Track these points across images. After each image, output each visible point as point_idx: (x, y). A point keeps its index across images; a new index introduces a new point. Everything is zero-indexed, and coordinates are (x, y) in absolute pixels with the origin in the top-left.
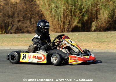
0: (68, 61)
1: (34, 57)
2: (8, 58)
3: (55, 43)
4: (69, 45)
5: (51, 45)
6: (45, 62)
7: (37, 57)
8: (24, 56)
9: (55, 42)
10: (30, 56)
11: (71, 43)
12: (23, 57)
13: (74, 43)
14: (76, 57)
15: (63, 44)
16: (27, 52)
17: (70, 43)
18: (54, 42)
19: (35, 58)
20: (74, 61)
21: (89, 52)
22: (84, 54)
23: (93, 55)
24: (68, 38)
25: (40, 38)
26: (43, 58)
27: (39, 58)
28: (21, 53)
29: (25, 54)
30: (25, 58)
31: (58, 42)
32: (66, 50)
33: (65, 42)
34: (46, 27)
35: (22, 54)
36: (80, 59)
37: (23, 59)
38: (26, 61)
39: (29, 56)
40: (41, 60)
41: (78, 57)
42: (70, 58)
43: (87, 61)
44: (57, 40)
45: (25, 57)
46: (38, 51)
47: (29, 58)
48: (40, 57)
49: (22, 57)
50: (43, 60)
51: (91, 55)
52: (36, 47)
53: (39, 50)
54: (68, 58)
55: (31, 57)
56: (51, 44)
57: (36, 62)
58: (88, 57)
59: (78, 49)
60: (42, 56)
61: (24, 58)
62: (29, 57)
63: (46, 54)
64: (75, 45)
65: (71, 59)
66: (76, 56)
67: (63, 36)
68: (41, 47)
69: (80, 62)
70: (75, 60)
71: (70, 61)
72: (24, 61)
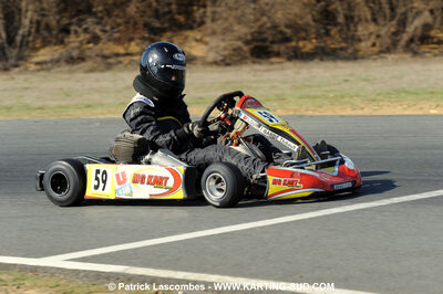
0: (264, 188)
1: (138, 179)
2: (41, 185)
3: (210, 123)
4: (262, 130)
5: (195, 133)
6: (180, 194)
7: (150, 177)
8: (99, 176)
9: (209, 120)
10: (124, 174)
11: (270, 124)
12: (97, 179)
13: (281, 122)
14: (292, 174)
15: (238, 125)
16: (108, 160)
17: (266, 120)
18: (205, 123)
19: (142, 183)
20: (287, 187)
21: (334, 151)
22: (321, 161)
23: (349, 164)
24: (257, 104)
26: (171, 183)
27: (158, 181)
28: (88, 166)
29: (102, 167)
30: (104, 182)
31: (219, 119)
32: (255, 148)
33: (249, 120)
34: (173, 67)
35: (91, 169)
36: (309, 181)
37: (96, 187)
38: (109, 193)
39: (117, 176)
40: (164, 191)
41: (302, 174)
42: (270, 179)
43: (332, 186)
44: (217, 113)
45: (103, 179)
46: (147, 157)
47: (119, 183)
48: (161, 178)
49: (91, 182)
50: (172, 190)
51: (342, 162)
52: (139, 140)
53: (153, 154)
54: (264, 179)
55: (125, 180)
56: (196, 128)
57: (146, 196)
58: (334, 171)
59: (298, 144)
61: (102, 185)
62: (121, 180)
63: (181, 168)
64: (287, 131)
65: (275, 182)
66: (290, 169)
67: (237, 99)
69: (307, 192)
70: (291, 183)
71: (272, 189)
72: (99, 194)
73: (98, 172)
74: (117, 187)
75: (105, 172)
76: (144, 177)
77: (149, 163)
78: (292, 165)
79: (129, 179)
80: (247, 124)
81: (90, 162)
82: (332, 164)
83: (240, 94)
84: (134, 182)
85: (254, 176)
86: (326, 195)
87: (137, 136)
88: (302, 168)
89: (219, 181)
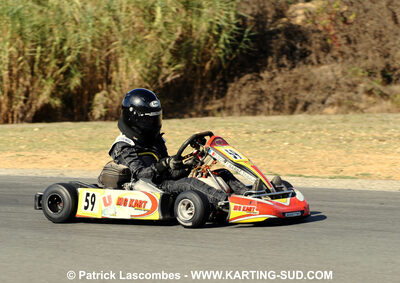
0: (227, 214)
1: (122, 202)
2: (40, 205)
3: (184, 158)
4: (228, 166)
5: (171, 165)
6: (156, 216)
7: (132, 200)
8: (89, 198)
9: (183, 155)
10: (109, 197)
11: (234, 160)
12: (87, 201)
13: (244, 158)
14: (251, 202)
15: (208, 161)
16: (96, 186)
17: (231, 157)
19: (125, 205)
20: (245, 213)
21: (289, 186)
22: (276, 193)
23: (300, 197)
24: (225, 143)
25: (132, 144)
26: (149, 206)
27: (138, 204)
28: (80, 190)
29: (91, 191)
30: (93, 203)
31: (191, 155)
32: (219, 179)
33: (217, 156)
34: (151, 114)
35: (82, 192)
36: (263, 209)
37: (86, 208)
38: (97, 212)
39: (104, 199)
40: (143, 212)
41: (259, 203)
42: (232, 205)
43: (284, 214)
44: (190, 150)
45: (91, 201)
46: (130, 184)
47: (106, 205)
48: (141, 202)
49: (82, 203)
50: (149, 212)
51: (294, 195)
52: (124, 170)
54: (227, 206)
55: (110, 202)
56: (172, 161)
57: (127, 216)
58: (286, 202)
59: (257, 177)
60: (145, 198)
61: (90, 206)
62: (107, 203)
63: (158, 194)
64: (248, 166)
65: (235, 208)
66: (249, 198)
67: (207, 138)
68: (140, 170)
69: (262, 218)
70: (249, 210)
71: (233, 214)
72: (88, 214)
73: (88, 195)
74: (104, 208)
75: (94, 195)
76: (126, 200)
77: (131, 189)
78: (251, 194)
79: (114, 201)
80: (215, 159)
81: (81, 187)
82: (285, 196)
83: (210, 134)
84: (119, 204)
85: (219, 204)
86: (281, 220)
87: (122, 167)
88: (260, 198)
89: (189, 205)
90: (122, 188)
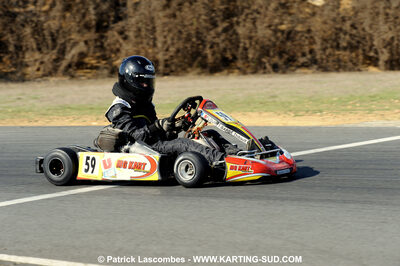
0: (224, 173)
1: (122, 165)
2: (41, 168)
3: (177, 120)
4: (220, 128)
5: (165, 126)
6: (155, 177)
7: (131, 163)
8: (89, 161)
9: (176, 117)
10: (109, 160)
11: (225, 122)
12: (87, 164)
13: (234, 120)
14: (245, 162)
16: (91, 150)
17: (223, 119)
18: (173, 119)
19: (125, 167)
20: (241, 172)
22: (266, 152)
23: (287, 155)
24: (215, 106)
25: (129, 106)
26: (148, 168)
27: (138, 166)
28: (80, 154)
29: (91, 155)
30: (93, 166)
31: (183, 117)
33: (209, 118)
34: (146, 76)
35: (82, 156)
36: (258, 168)
37: (87, 171)
38: (97, 175)
39: (104, 161)
40: (142, 174)
41: (253, 162)
42: (228, 165)
43: (276, 171)
45: (92, 164)
46: (126, 147)
47: (106, 167)
48: (140, 164)
49: (82, 166)
50: (149, 174)
53: (131, 144)
54: (223, 165)
55: (110, 165)
56: (166, 123)
57: (127, 178)
58: (276, 159)
59: (248, 138)
60: (144, 160)
61: (91, 169)
62: (107, 165)
64: (239, 127)
65: (232, 168)
66: (244, 158)
67: (197, 102)
69: (257, 176)
70: (244, 169)
71: (230, 173)
72: (89, 176)
73: (88, 158)
74: (104, 170)
75: (94, 159)
76: (126, 163)
77: (127, 151)
78: (244, 154)
79: (114, 164)
80: (206, 121)
81: (80, 150)
82: (273, 155)
83: (200, 98)
84: (118, 166)
86: (271, 178)
87: (118, 131)
88: (253, 157)
90: (119, 151)
